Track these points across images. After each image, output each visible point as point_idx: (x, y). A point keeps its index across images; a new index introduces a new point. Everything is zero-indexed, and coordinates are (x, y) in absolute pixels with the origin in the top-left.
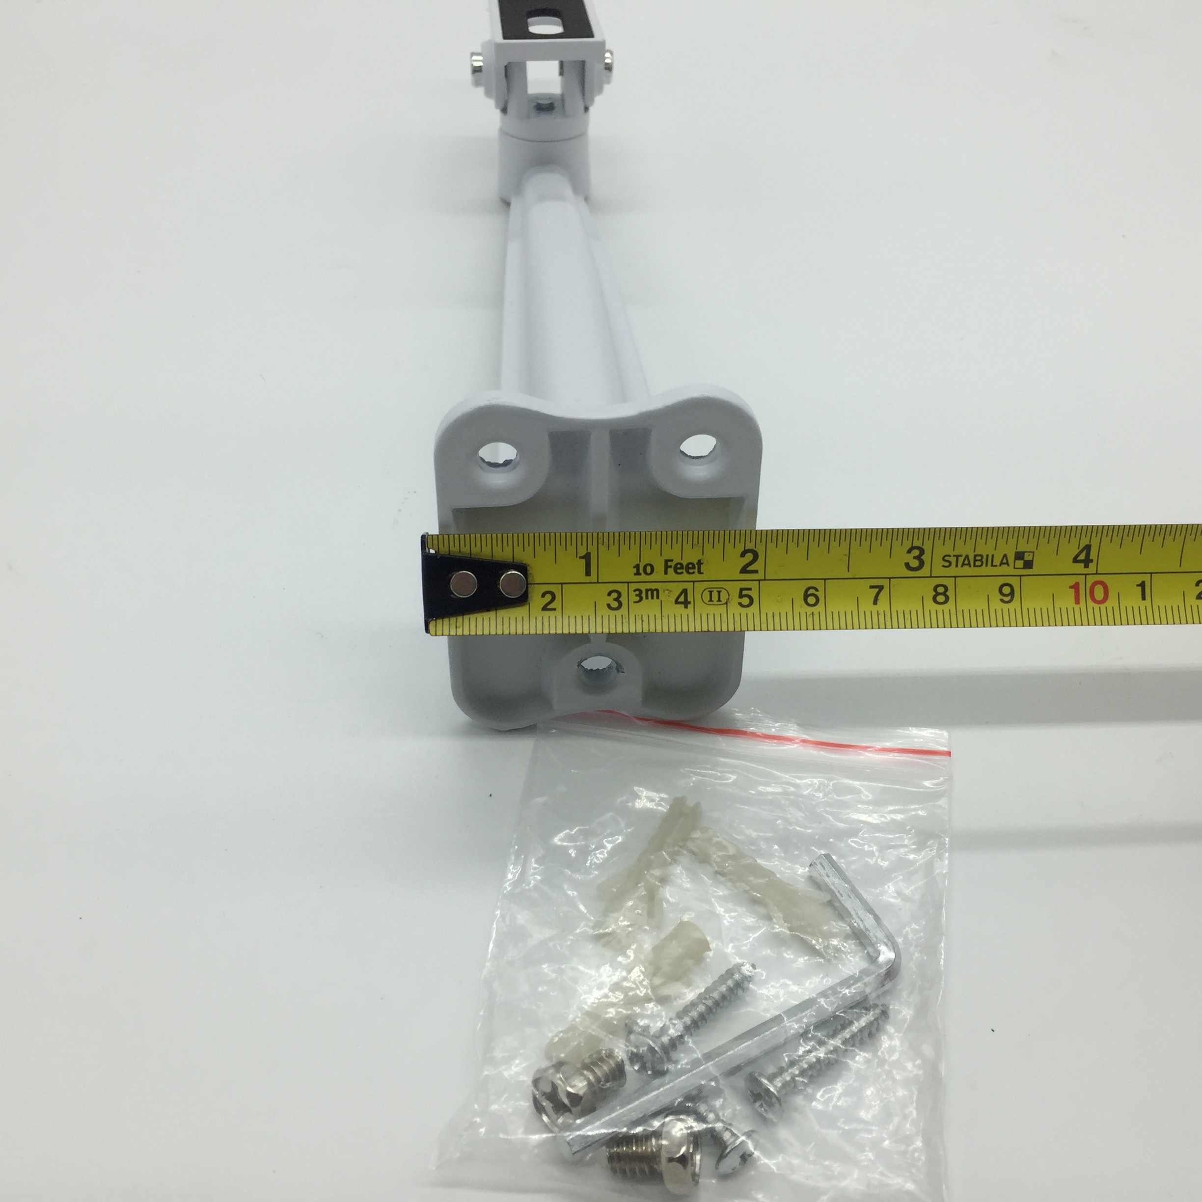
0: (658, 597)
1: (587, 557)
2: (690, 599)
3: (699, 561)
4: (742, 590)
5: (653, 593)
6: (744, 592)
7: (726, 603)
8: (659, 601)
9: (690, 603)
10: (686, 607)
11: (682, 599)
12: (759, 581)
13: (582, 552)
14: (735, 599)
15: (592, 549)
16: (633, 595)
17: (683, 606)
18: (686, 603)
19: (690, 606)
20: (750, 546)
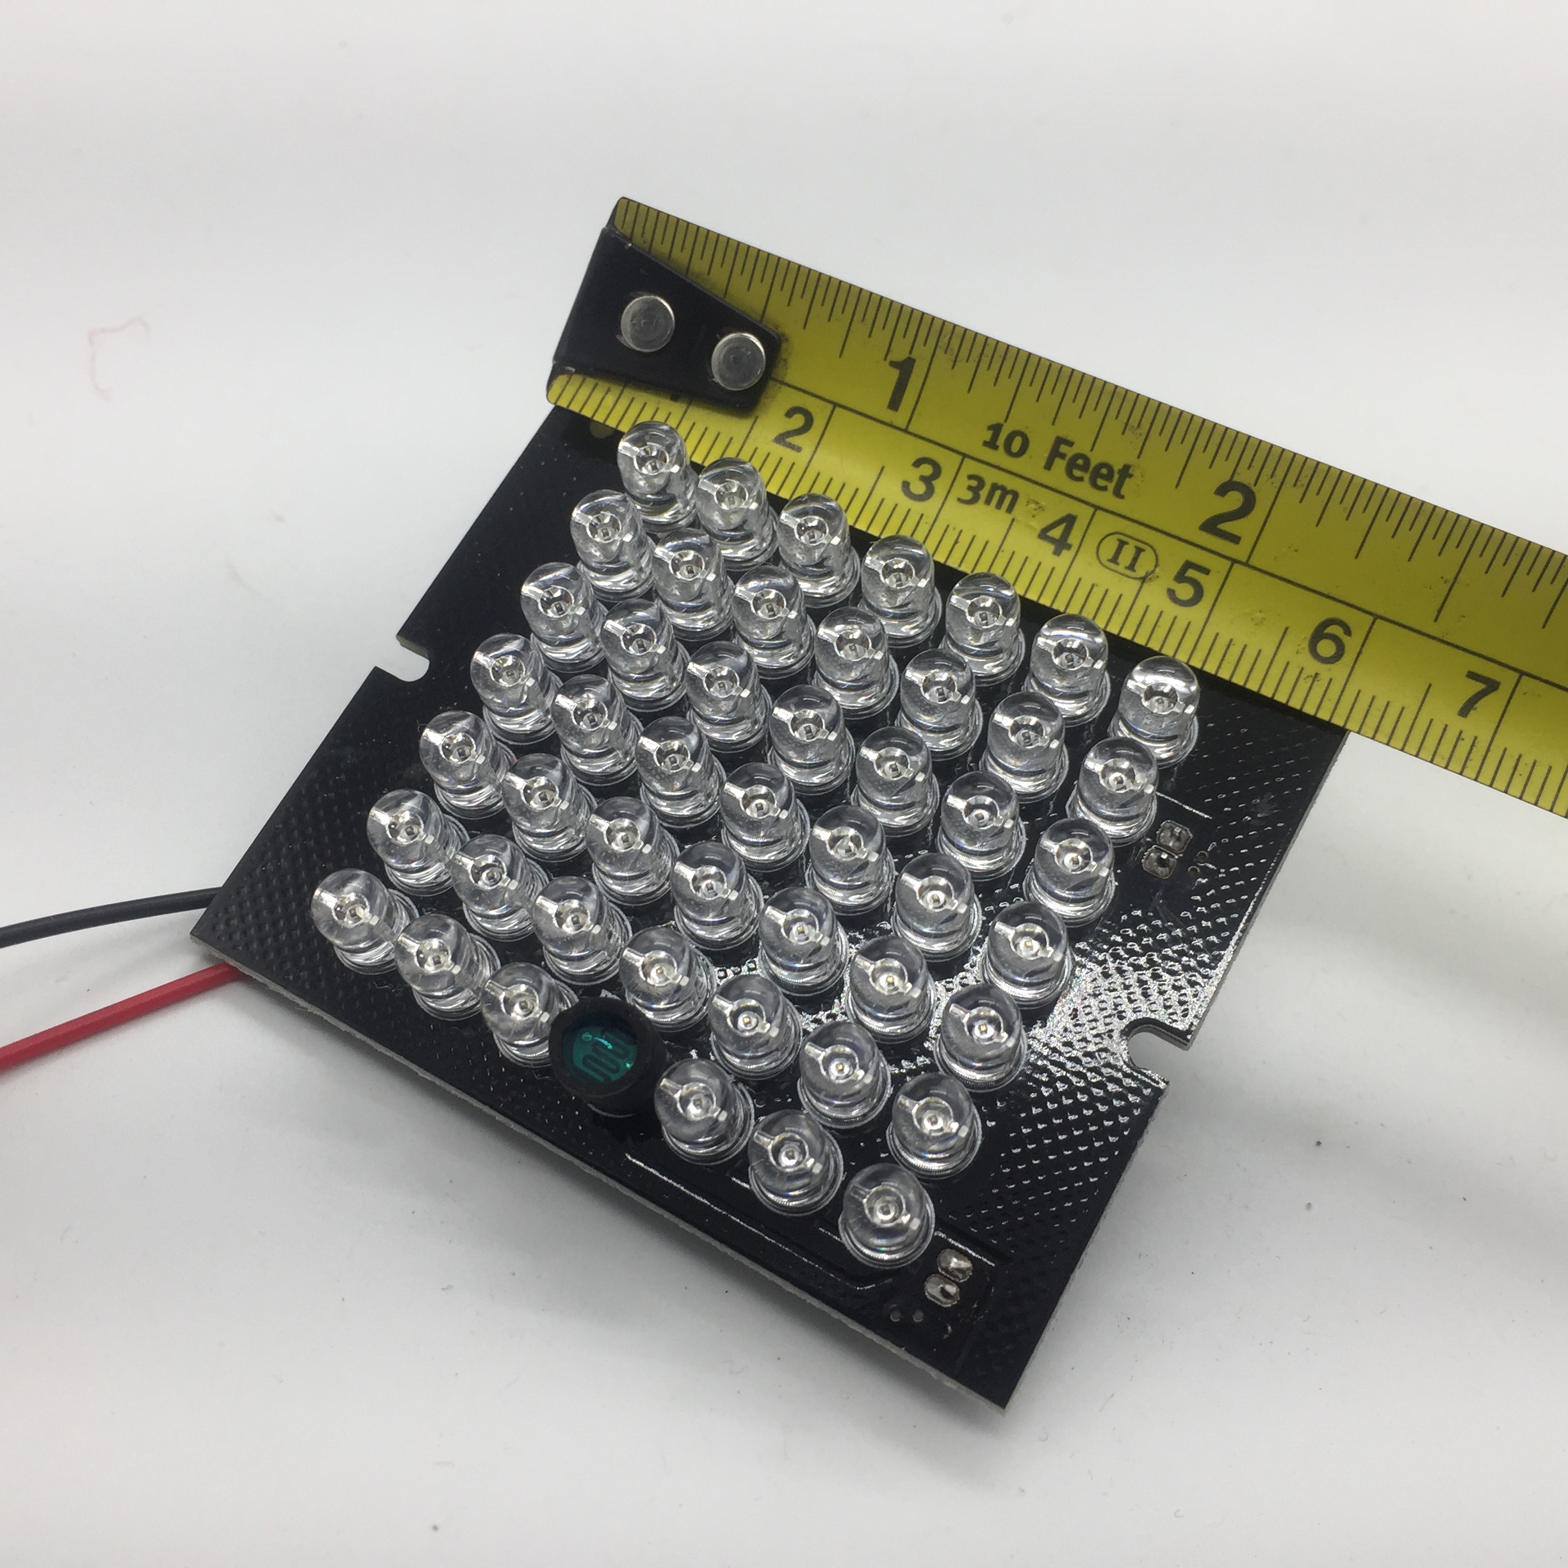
0: (1010, 509)
1: (905, 367)
2: (1074, 539)
3: (1127, 468)
4: (1188, 565)
5: (1006, 498)
6: (1191, 573)
7: (1143, 580)
8: (1009, 517)
9: (1069, 547)
10: (1057, 553)
11: (1056, 533)
12: (1234, 561)
13: (899, 354)
14: (1166, 578)
15: (922, 354)
16: (963, 482)
17: (1052, 547)
18: (1061, 545)
19: (1067, 555)
20: (1246, 477)
